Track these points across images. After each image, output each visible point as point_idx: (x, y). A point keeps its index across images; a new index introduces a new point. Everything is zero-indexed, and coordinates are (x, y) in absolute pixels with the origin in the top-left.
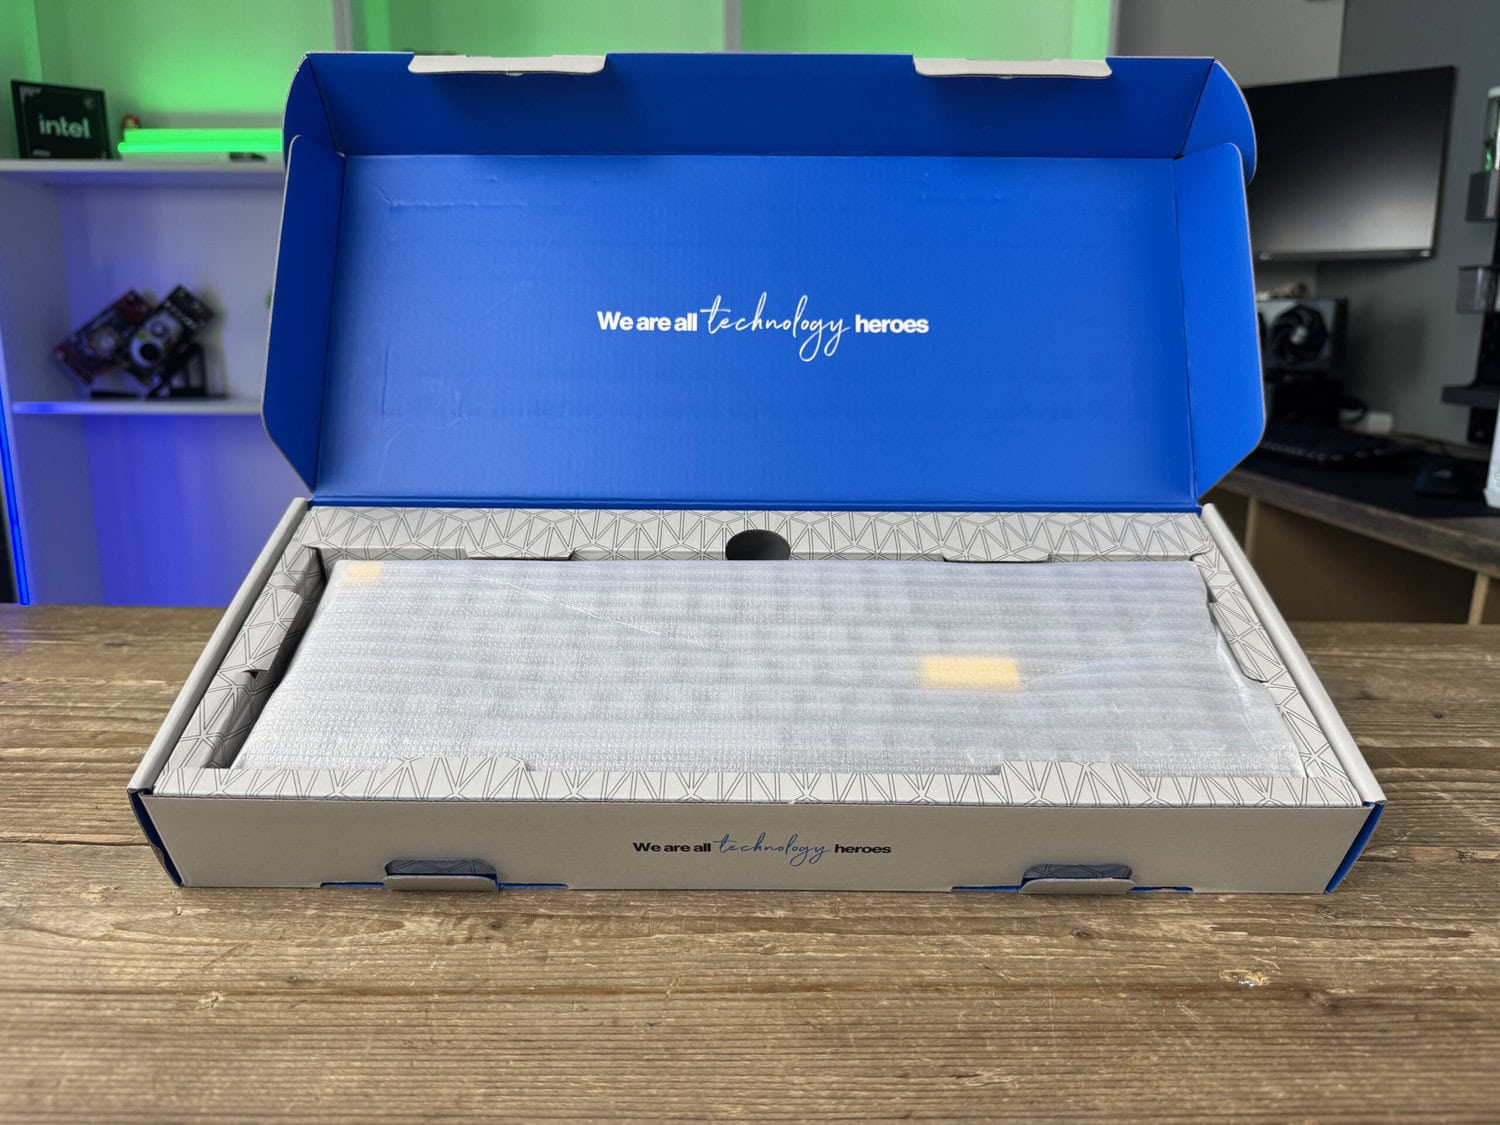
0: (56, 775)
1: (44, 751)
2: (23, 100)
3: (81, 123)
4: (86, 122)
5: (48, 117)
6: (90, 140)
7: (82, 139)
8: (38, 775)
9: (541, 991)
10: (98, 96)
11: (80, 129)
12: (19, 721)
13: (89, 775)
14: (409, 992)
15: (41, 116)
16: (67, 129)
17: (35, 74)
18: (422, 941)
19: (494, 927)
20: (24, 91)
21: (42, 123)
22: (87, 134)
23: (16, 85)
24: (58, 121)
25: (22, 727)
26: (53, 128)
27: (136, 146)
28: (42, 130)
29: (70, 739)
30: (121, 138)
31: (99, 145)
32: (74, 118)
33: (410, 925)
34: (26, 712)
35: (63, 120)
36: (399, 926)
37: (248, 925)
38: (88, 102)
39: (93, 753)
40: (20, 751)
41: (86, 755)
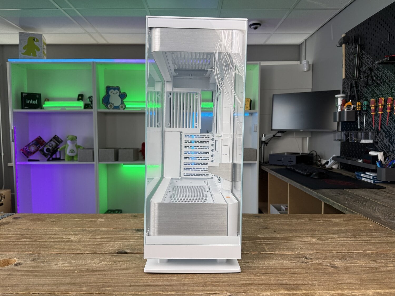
0: (48, 244)
1: (46, 240)
2: (23, 96)
3: (35, 101)
4: (36, 100)
5: (28, 100)
6: (37, 104)
7: (36, 104)
8: (46, 244)
9: (120, 270)
10: (40, 95)
11: (35, 102)
12: (40, 235)
13: (54, 244)
14: (103, 270)
15: (27, 100)
16: (32, 102)
17: (26, 90)
18: (105, 265)
19: (114, 263)
20: (24, 95)
21: (27, 101)
22: (37, 103)
23: (22, 93)
24: (31, 100)
25: (41, 236)
26: (29, 102)
27: (47, 105)
28: (27, 102)
29: (49, 238)
30: (44, 104)
31: (39, 106)
32: (34, 100)
33: (103, 263)
34: (41, 234)
35: (32, 100)
36: (102, 263)
37: (81, 263)
38: (37, 96)
39: (54, 240)
40: (42, 240)
41: (52, 241)
